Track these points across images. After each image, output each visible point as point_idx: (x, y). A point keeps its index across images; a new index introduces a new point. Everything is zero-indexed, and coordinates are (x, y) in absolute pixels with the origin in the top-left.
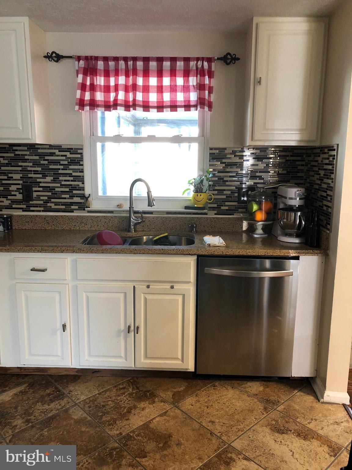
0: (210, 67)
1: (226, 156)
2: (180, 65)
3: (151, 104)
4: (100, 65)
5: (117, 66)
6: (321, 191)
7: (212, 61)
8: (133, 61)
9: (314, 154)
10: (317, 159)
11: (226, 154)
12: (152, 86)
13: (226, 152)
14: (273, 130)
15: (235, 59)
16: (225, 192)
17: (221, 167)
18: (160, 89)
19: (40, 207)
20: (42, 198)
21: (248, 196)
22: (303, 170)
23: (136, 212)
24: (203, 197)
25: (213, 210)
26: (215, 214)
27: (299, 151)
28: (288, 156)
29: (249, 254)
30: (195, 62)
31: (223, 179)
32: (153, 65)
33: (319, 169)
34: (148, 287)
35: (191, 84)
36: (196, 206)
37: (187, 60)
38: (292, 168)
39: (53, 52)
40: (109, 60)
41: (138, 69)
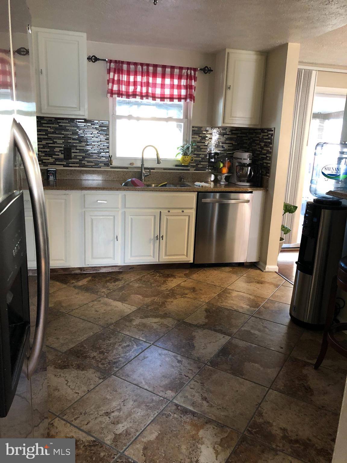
0: (195, 74)
1: (202, 132)
2: (177, 71)
3: (156, 96)
4: (125, 67)
5: (136, 68)
6: (262, 155)
7: (197, 70)
8: (147, 66)
9: (255, 133)
10: (258, 136)
11: (202, 131)
12: (158, 84)
13: (202, 129)
14: (236, 117)
15: (210, 70)
16: (201, 156)
17: (199, 139)
18: (163, 86)
19: (76, 164)
20: (78, 157)
21: (215, 159)
22: (247, 142)
23: (145, 169)
24: (188, 158)
25: (193, 167)
26: (194, 170)
27: (246, 131)
28: (238, 133)
29: (227, 190)
30: (186, 70)
31: (200, 147)
32: (159, 70)
33: (260, 142)
34: (169, 211)
35: (182, 84)
36: (183, 164)
37: (181, 68)
38: (241, 141)
39: (93, 56)
40: (131, 64)
41: (150, 72)
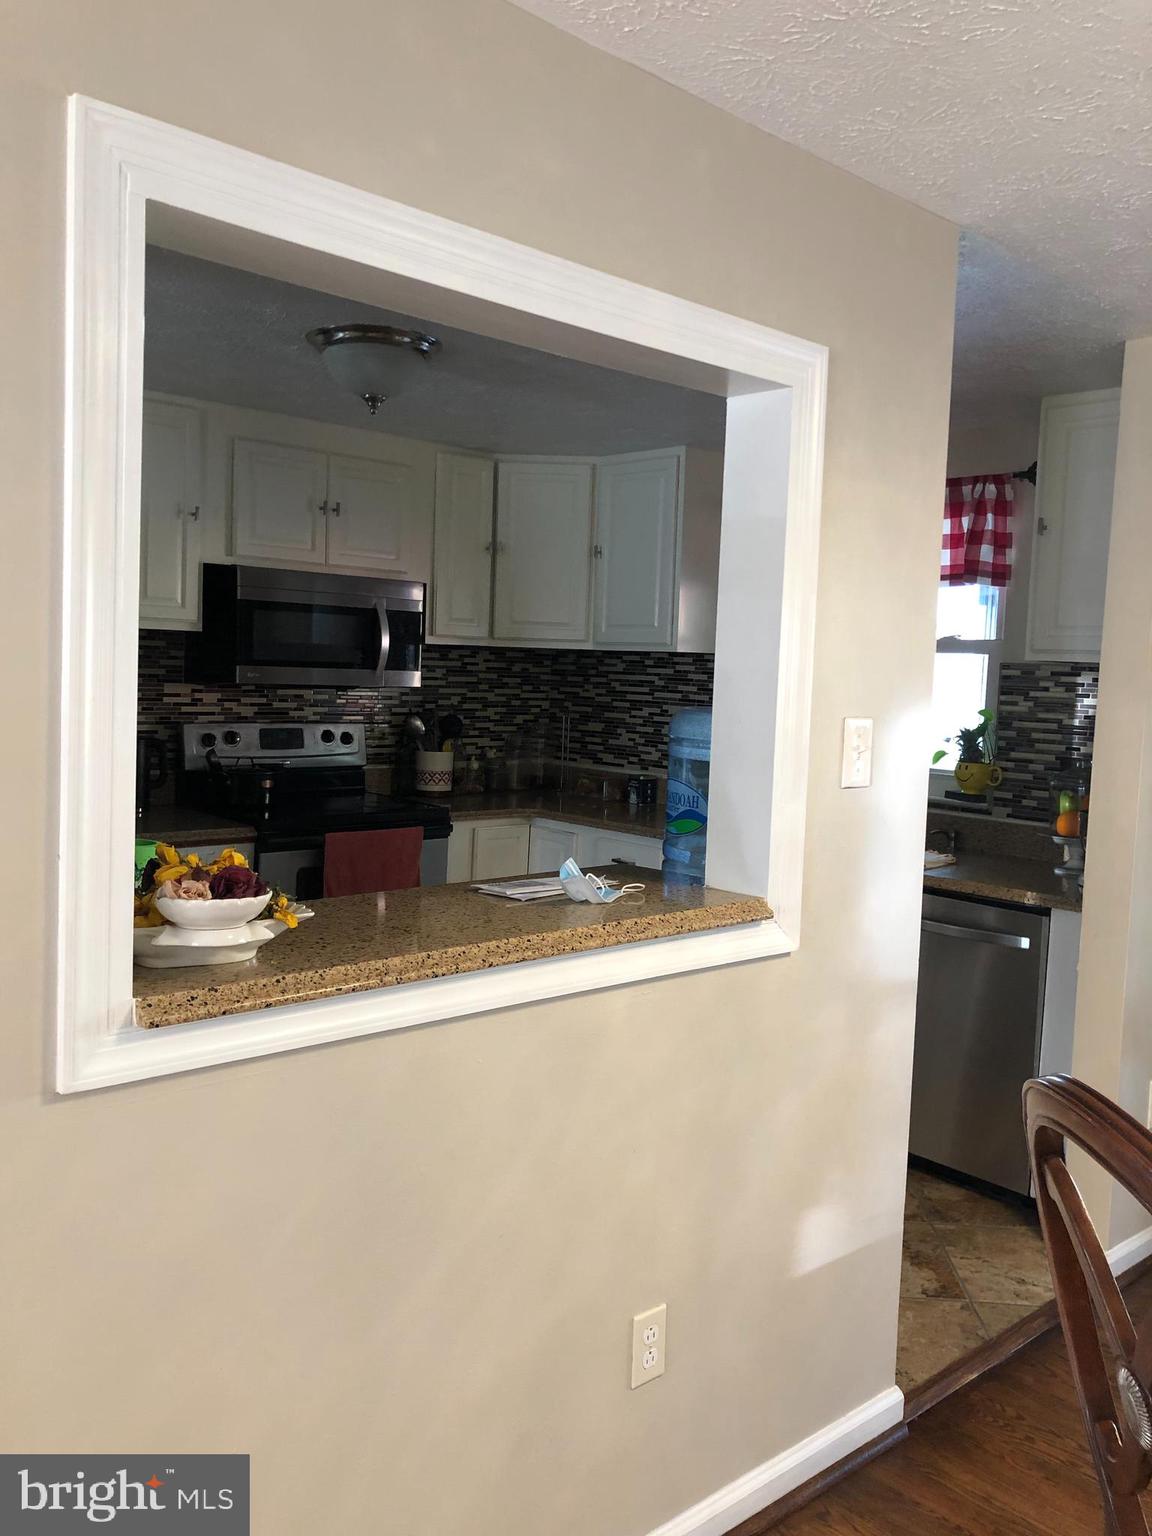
0: (1000, 493)
1: (1037, 683)
11: (1037, 680)
13: (1038, 673)
16: (1032, 767)
17: (1025, 707)
24: (971, 772)
25: (1004, 806)
26: (1009, 816)
31: (1028, 735)
36: (963, 791)
37: (954, 483)
